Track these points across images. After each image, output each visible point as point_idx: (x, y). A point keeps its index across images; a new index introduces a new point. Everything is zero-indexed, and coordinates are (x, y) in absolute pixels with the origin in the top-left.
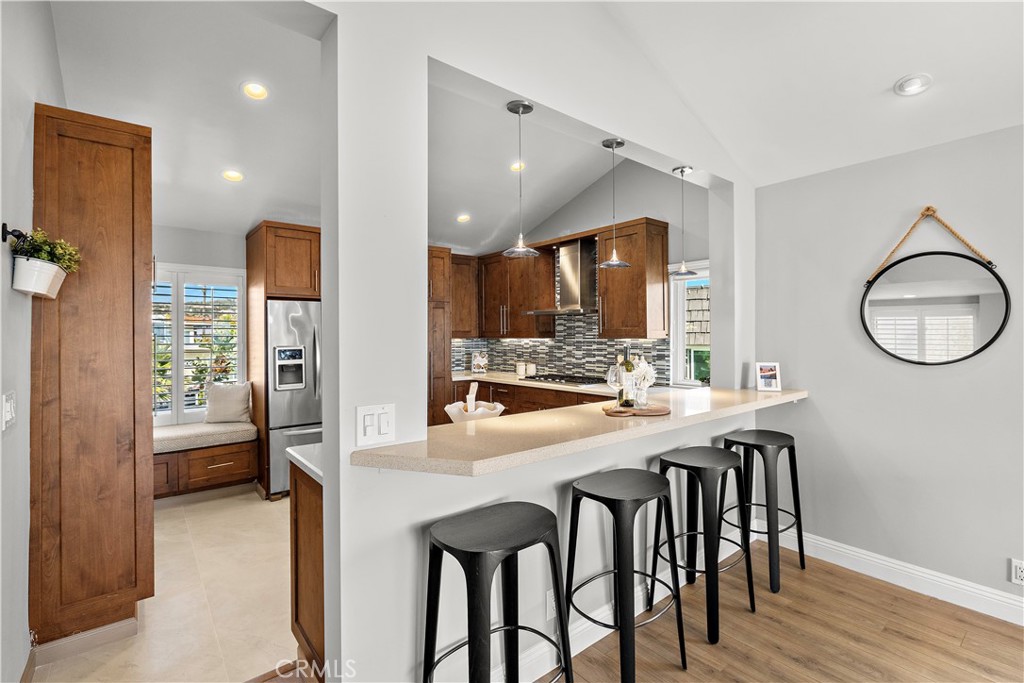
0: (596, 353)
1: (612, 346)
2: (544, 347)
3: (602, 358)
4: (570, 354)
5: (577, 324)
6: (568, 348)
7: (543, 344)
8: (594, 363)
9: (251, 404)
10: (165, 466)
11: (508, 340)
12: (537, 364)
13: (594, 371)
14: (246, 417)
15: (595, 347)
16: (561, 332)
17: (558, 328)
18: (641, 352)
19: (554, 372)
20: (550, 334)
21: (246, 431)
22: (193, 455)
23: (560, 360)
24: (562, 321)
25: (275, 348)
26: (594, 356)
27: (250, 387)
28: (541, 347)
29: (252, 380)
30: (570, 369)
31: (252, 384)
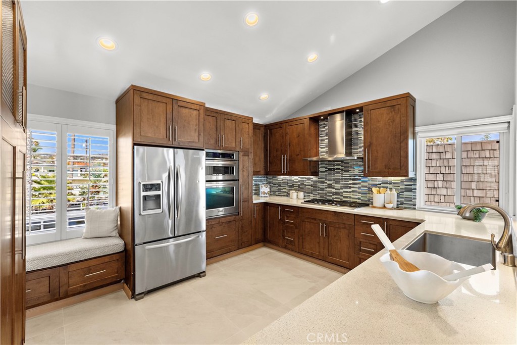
0: (352, 186)
1: (366, 182)
2: (310, 182)
3: (357, 189)
4: (330, 186)
5: (336, 167)
6: (328, 182)
7: (309, 179)
8: (350, 192)
9: (119, 223)
10: (48, 278)
11: (282, 177)
12: (305, 192)
13: (350, 197)
14: (115, 233)
15: (351, 182)
16: (324, 172)
17: (321, 170)
18: (391, 186)
19: (318, 197)
20: (315, 173)
21: (116, 244)
22: (71, 268)
23: (322, 189)
24: (324, 165)
25: (140, 183)
26: (350, 188)
27: (118, 210)
28: (307, 181)
29: (119, 206)
30: (331, 196)
31: (120, 208)
